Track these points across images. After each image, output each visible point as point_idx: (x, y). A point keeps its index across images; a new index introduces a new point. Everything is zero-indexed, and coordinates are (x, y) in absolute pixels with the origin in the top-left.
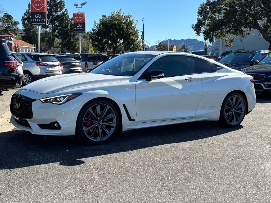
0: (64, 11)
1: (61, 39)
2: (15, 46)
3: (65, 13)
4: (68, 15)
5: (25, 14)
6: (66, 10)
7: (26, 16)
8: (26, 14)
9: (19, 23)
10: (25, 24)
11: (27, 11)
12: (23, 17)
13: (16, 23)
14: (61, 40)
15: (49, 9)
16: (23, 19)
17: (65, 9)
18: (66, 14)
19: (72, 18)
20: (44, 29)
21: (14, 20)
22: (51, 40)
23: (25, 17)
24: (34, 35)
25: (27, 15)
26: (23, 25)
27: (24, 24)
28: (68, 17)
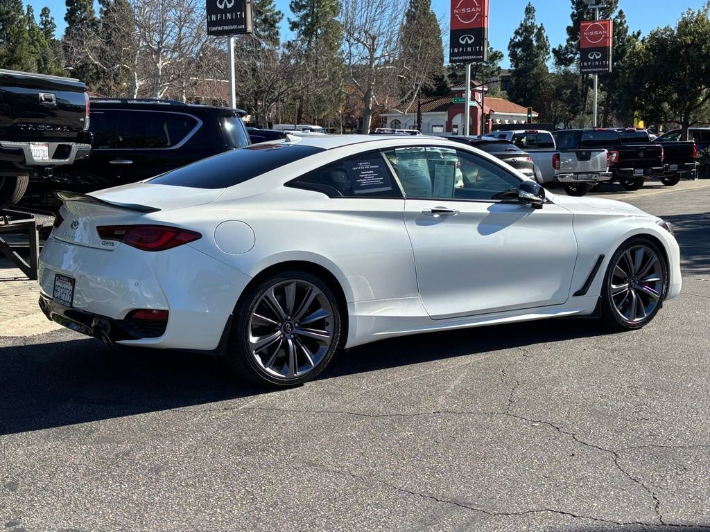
0: (617, 17)
1: (605, 90)
2: (483, 114)
3: (619, 21)
4: (625, 26)
5: (517, 33)
6: (621, 12)
7: (519, 37)
8: (520, 31)
9: (502, 56)
10: (516, 58)
11: (522, 25)
12: (512, 41)
13: (496, 56)
14: (603, 92)
15: (576, 16)
16: (513, 46)
17: (618, 10)
18: (621, 24)
19: (636, 34)
20: (563, 67)
21: (491, 48)
22: (579, 94)
23: (517, 40)
24: (537, 84)
25: (522, 33)
26: (511, 61)
27: (513, 56)
28: (626, 31)
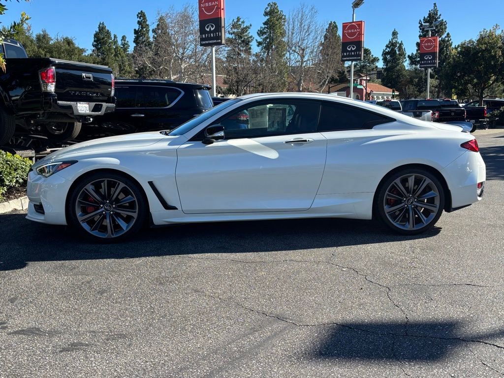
0: (446, 37)
2: (366, 93)
3: (447, 39)
4: (451, 42)
5: (387, 46)
6: (448, 34)
7: (388, 49)
8: (389, 46)
9: (379, 60)
10: (387, 61)
11: (390, 42)
12: (384, 51)
13: (376, 60)
14: (437, 80)
15: (422, 36)
16: (385, 54)
17: (447, 33)
18: (448, 41)
19: (457, 46)
20: (414, 66)
21: (372, 55)
22: (423, 81)
23: (387, 51)
24: (398, 76)
25: (390, 47)
26: (384, 62)
27: (385, 59)
28: (451, 45)
